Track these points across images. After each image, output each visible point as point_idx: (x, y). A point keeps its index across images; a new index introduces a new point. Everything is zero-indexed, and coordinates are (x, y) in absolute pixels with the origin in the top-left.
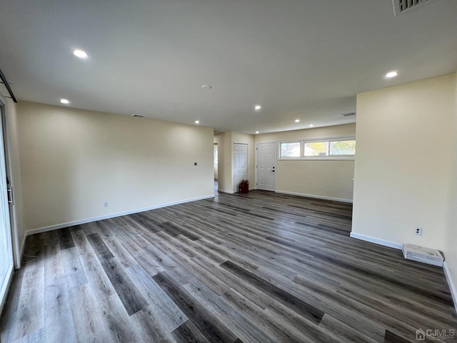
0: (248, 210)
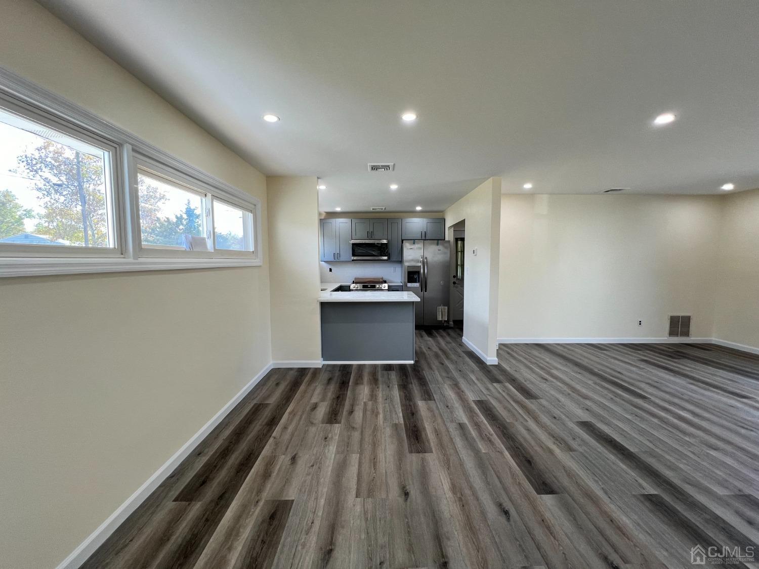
0: (654, 502)
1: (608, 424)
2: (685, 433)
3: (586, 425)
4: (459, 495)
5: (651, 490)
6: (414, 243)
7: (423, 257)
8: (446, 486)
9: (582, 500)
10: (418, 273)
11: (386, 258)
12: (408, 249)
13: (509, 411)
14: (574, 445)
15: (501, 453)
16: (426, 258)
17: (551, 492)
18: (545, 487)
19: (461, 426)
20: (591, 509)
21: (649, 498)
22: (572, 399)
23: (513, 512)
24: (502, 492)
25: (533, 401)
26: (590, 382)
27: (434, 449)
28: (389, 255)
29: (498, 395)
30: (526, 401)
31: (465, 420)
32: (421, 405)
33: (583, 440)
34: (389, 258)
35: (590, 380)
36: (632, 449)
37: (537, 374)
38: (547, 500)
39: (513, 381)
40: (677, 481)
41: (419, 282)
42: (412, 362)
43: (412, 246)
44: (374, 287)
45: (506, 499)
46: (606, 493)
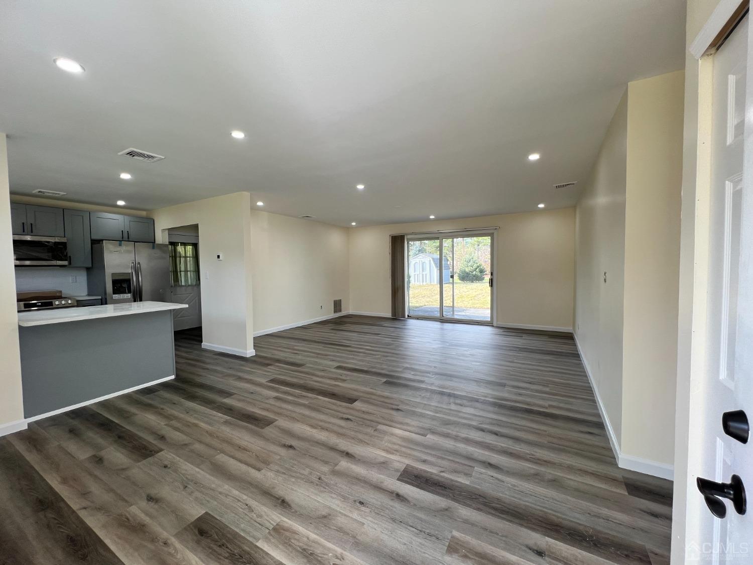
1: (347, 363)
2: (375, 355)
3: (339, 367)
4: (320, 428)
5: (385, 380)
6: (120, 245)
7: (134, 263)
8: (308, 428)
9: (368, 396)
10: (128, 281)
11: (65, 263)
12: (111, 252)
13: (296, 377)
14: (344, 378)
15: (317, 398)
16: (139, 263)
17: (355, 400)
18: (352, 400)
19: (277, 398)
20: (373, 397)
21: (385, 382)
22: (321, 358)
23: (350, 417)
24: (338, 413)
25: (303, 367)
26: (321, 347)
27: (276, 418)
28: (69, 259)
29: (279, 372)
30: (299, 368)
31: (276, 394)
32: (228, 401)
33: (345, 374)
34: (70, 263)
35: (321, 346)
36: (366, 369)
37: (289, 352)
38: (357, 404)
39: (278, 361)
40: (388, 373)
41: (129, 292)
42: (173, 377)
43: (119, 249)
44: (51, 304)
45: (342, 414)
46: (371, 389)
